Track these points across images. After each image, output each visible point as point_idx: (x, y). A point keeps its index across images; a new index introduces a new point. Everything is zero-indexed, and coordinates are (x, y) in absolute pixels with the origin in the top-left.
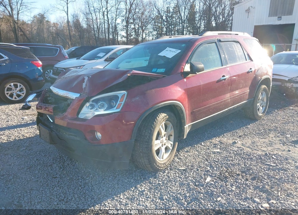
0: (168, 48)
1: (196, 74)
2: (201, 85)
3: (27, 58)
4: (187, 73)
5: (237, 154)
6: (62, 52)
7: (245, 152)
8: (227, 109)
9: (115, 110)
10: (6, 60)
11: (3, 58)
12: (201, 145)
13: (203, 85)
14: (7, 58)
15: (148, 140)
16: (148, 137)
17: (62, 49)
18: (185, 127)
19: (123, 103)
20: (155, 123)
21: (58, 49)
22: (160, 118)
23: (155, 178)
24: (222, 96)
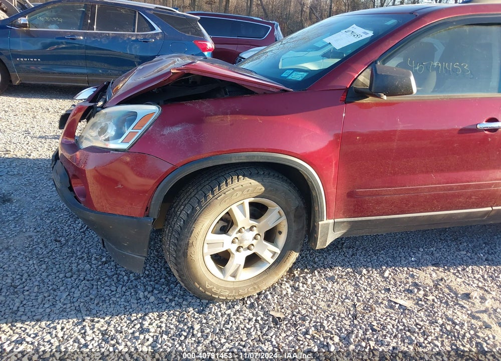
0: (354, 25)
1: (379, 97)
2: (395, 131)
3: (190, 35)
4: (362, 94)
5: (449, 333)
6: (275, 34)
7: (478, 337)
8: (490, 209)
9: (119, 144)
10: (157, 34)
11: (154, 29)
12: (382, 274)
13: (402, 131)
14: (160, 31)
15: (181, 229)
16: (182, 223)
17: (277, 29)
18: (320, 223)
19: (140, 132)
20: (211, 196)
21: (269, 28)
22: (233, 187)
23: (200, 312)
24: (475, 174)
